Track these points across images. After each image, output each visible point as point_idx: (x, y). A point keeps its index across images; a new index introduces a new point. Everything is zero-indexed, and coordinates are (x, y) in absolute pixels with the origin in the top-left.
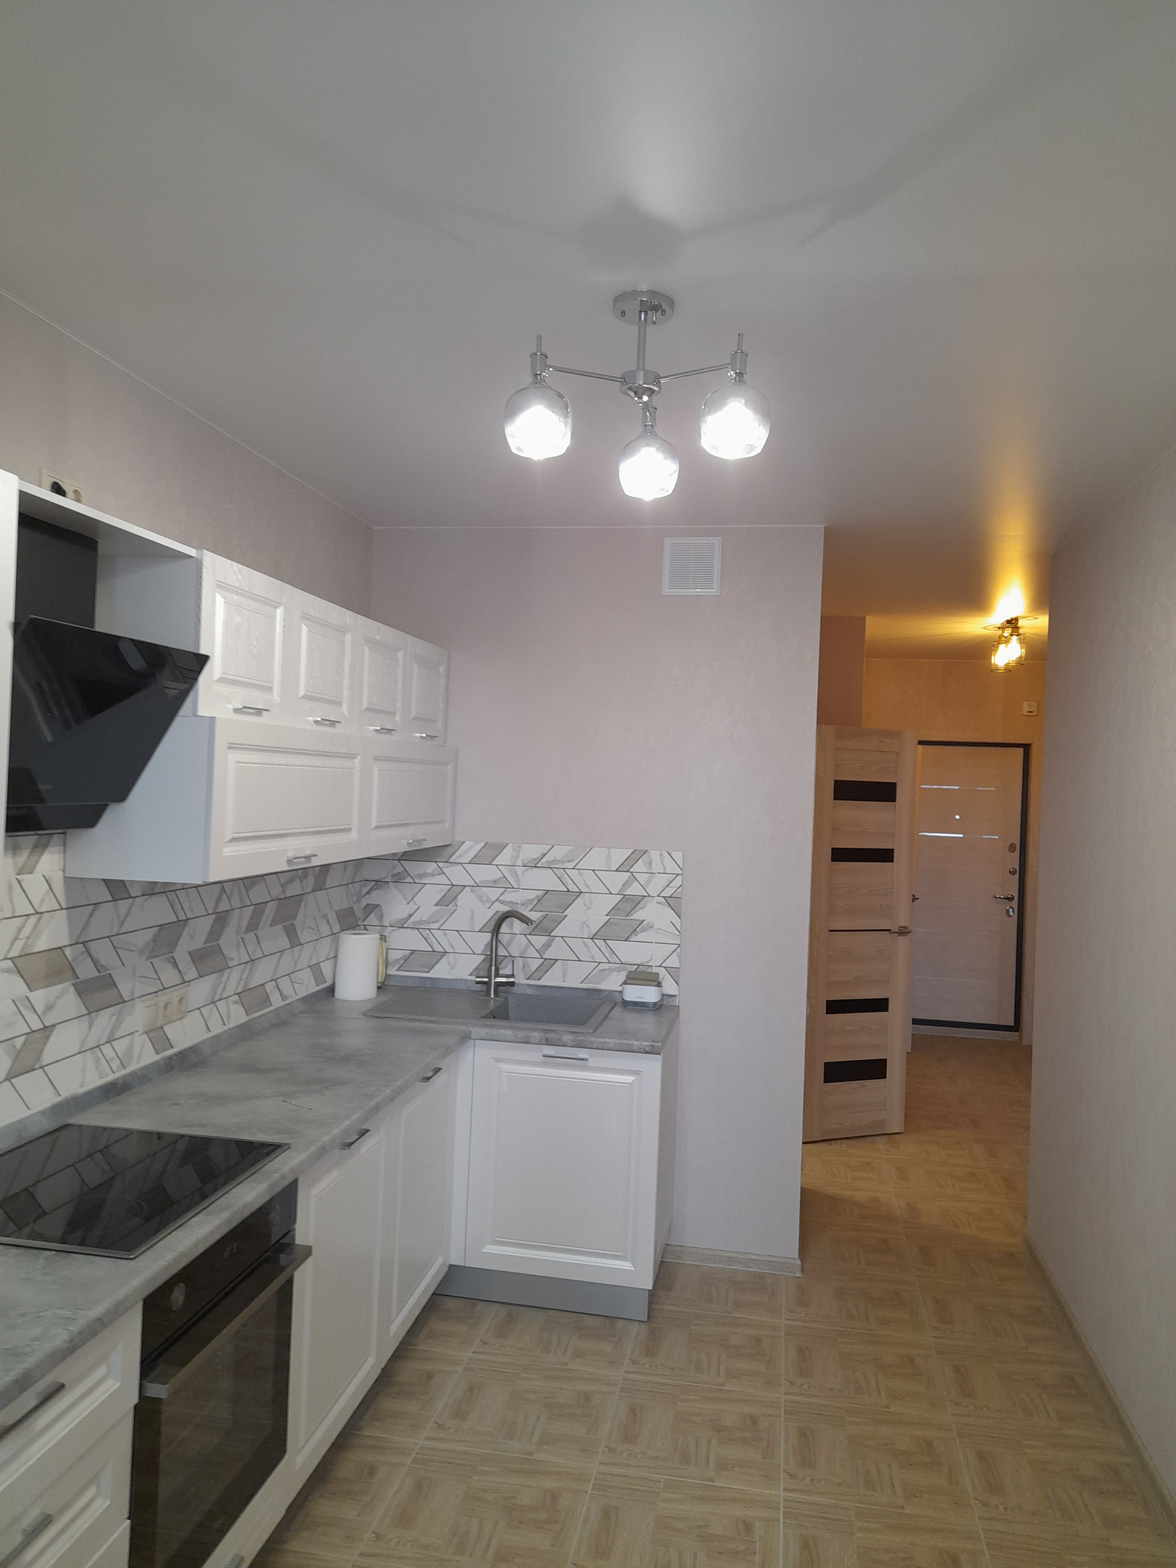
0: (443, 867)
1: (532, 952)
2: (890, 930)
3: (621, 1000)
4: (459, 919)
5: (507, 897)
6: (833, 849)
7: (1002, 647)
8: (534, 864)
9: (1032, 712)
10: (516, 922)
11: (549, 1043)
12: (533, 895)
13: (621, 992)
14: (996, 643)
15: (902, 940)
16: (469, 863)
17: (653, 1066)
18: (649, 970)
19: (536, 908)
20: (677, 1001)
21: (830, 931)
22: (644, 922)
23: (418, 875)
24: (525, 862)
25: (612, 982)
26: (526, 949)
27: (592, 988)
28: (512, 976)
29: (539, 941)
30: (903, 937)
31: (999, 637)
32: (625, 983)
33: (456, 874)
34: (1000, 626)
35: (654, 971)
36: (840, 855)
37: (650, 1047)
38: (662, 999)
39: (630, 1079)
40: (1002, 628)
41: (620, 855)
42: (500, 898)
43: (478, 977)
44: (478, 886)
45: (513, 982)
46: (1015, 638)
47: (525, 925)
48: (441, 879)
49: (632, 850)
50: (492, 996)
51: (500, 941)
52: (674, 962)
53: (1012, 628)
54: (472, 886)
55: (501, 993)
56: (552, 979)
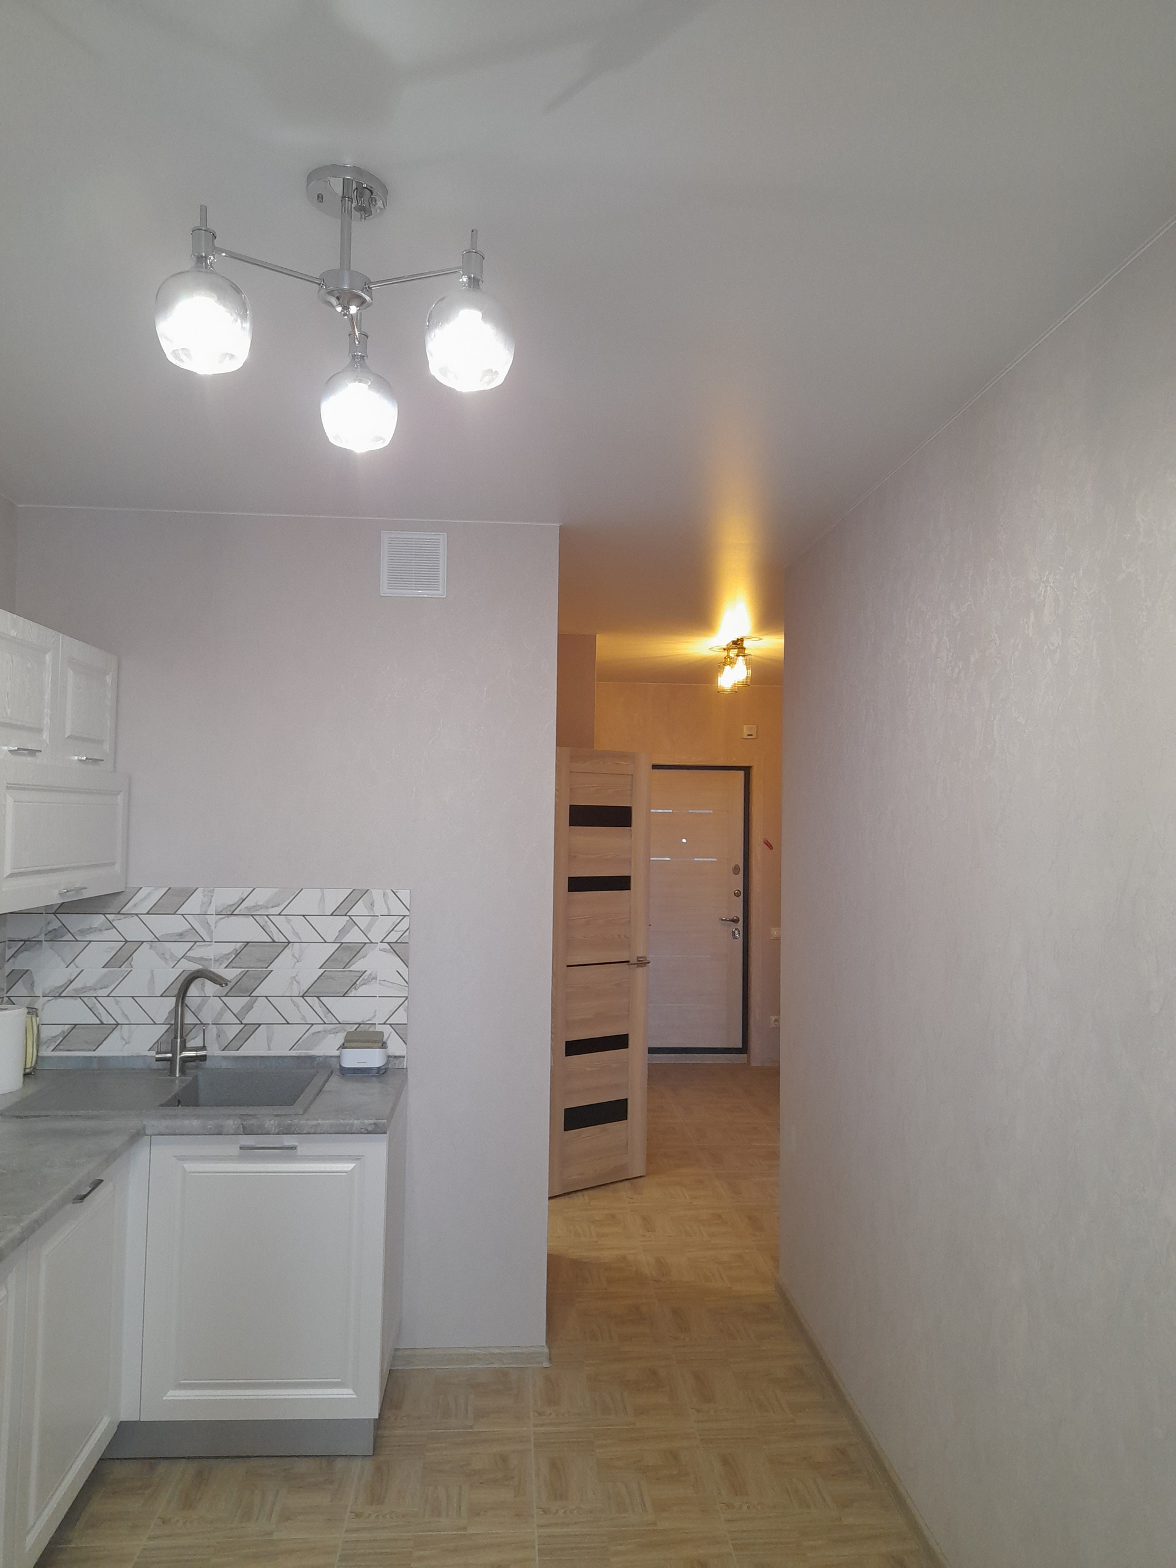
0: (113, 920)
1: (229, 1017)
2: (628, 962)
3: (338, 1067)
4: (135, 982)
5: (196, 953)
6: (569, 878)
7: (727, 668)
8: (230, 912)
9: (752, 735)
10: (209, 984)
11: (247, 1131)
12: (230, 948)
13: (339, 1057)
14: (721, 665)
15: (640, 971)
16: (148, 913)
17: (376, 1150)
18: (371, 1029)
19: (233, 964)
20: (405, 1063)
21: (568, 966)
22: (366, 973)
23: (79, 930)
24: (219, 910)
25: (328, 1047)
26: (221, 1014)
27: (302, 1055)
28: (204, 1048)
29: (237, 1003)
30: (641, 968)
31: (725, 658)
32: (343, 1047)
33: (130, 928)
34: (725, 647)
35: (377, 1030)
36: (577, 884)
37: (373, 1126)
38: (388, 1062)
39: (349, 1166)
40: (727, 649)
41: (334, 898)
42: (187, 955)
43: (157, 1053)
44: (159, 941)
45: (205, 1056)
46: (741, 658)
47: (219, 986)
48: (112, 935)
49: (352, 890)
50: (177, 1075)
51: (187, 1005)
52: (400, 1017)
53: (738, 648)
54: (152, 941)
55: (190, 1069)
56: (254, 1048)
